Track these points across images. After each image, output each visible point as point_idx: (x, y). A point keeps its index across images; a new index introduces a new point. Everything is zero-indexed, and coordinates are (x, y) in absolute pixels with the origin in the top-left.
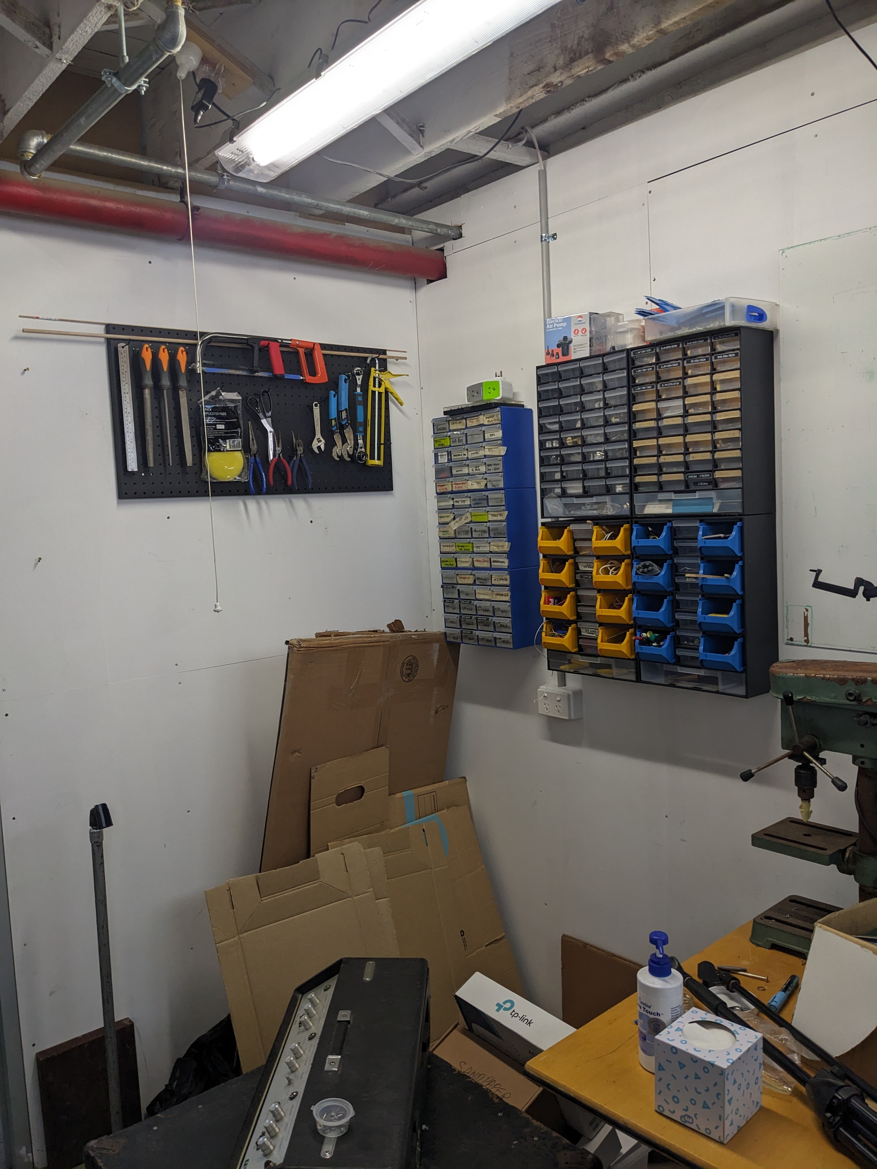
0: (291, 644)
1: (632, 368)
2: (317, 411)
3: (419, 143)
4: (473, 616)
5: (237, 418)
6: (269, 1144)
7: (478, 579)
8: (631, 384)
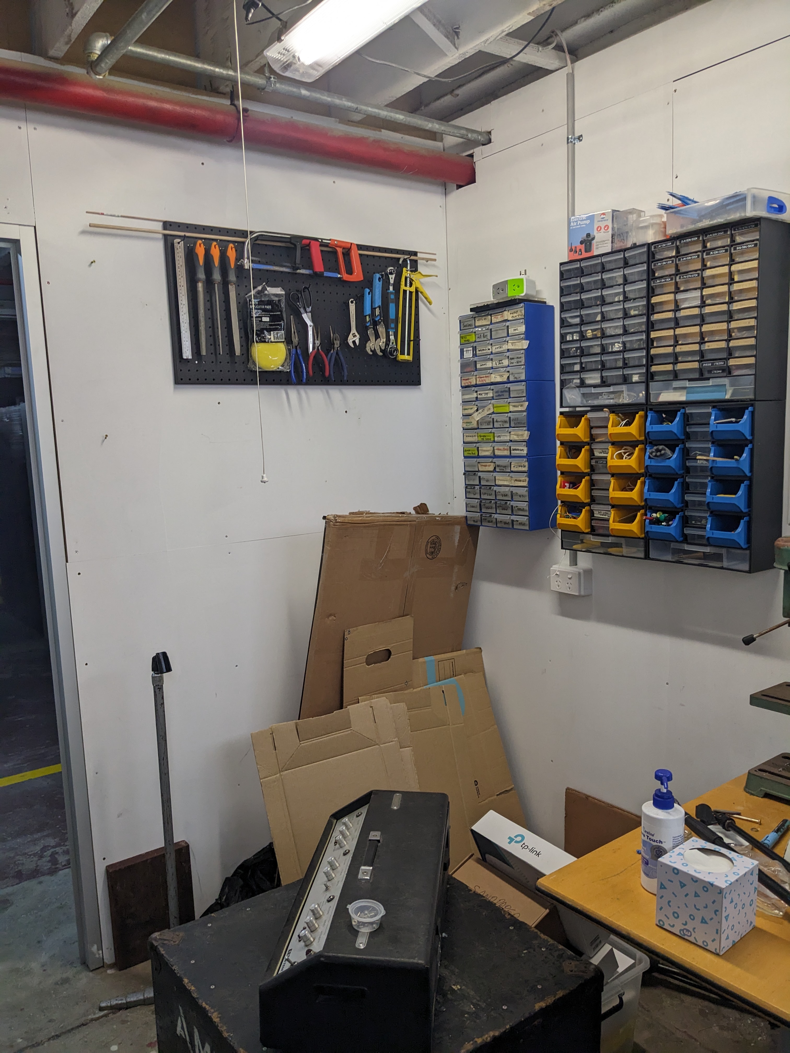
0: (327, 519)
1: (653, 262)
2: (352, 307)
3: (454, 45)
4: (493, 501)
5: (281, 311)
6: (310, 936)
7: (498, 466)
8: (651, 277)
